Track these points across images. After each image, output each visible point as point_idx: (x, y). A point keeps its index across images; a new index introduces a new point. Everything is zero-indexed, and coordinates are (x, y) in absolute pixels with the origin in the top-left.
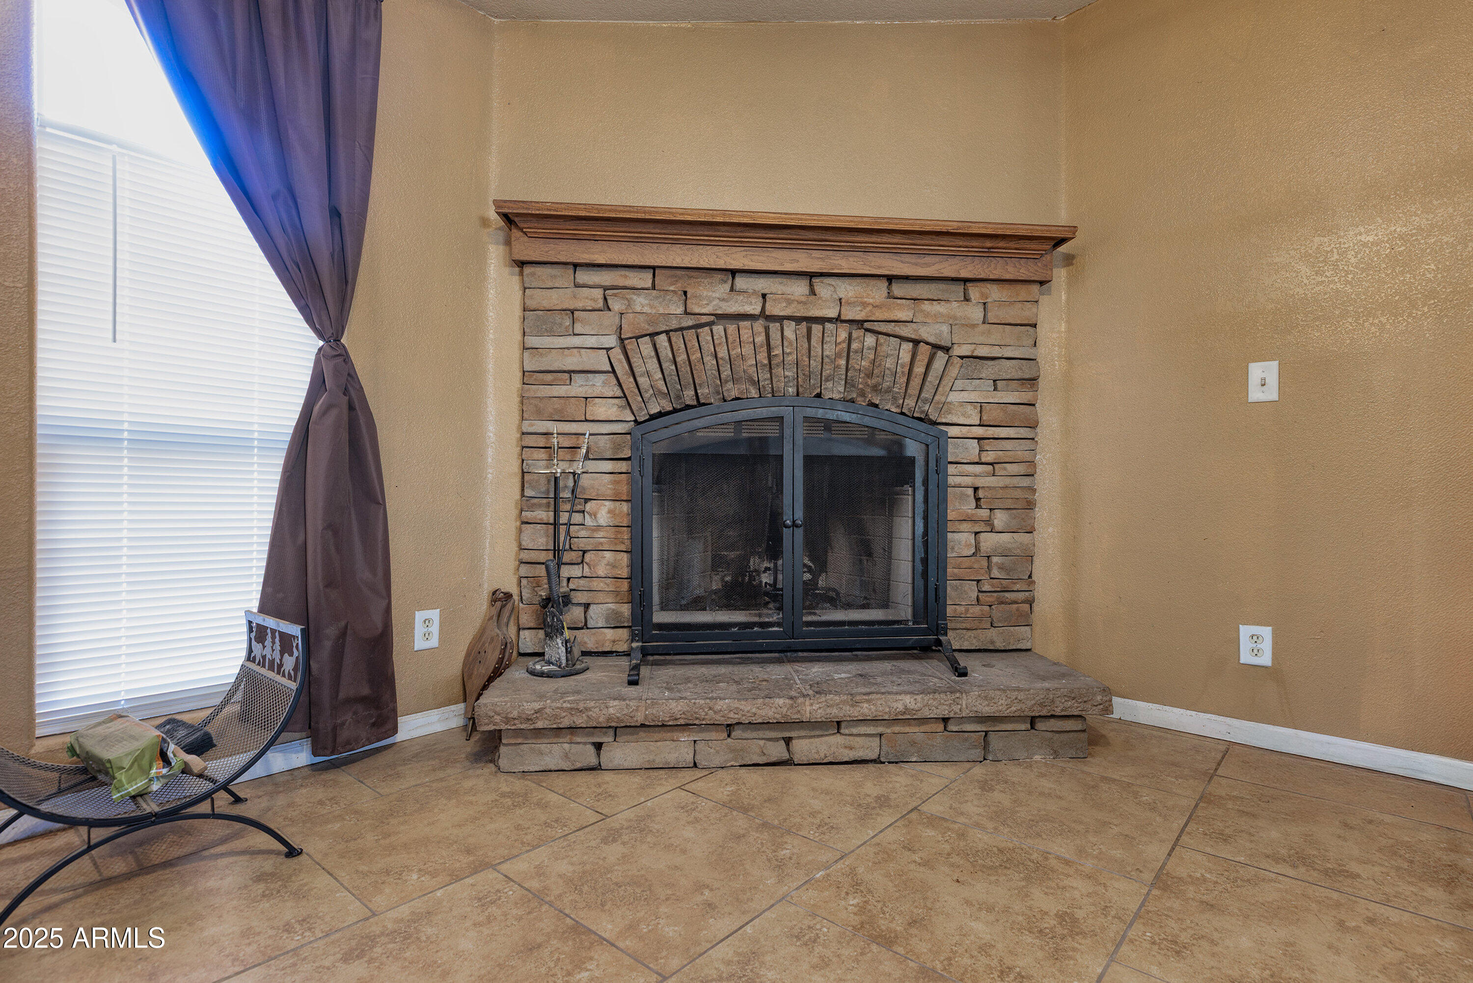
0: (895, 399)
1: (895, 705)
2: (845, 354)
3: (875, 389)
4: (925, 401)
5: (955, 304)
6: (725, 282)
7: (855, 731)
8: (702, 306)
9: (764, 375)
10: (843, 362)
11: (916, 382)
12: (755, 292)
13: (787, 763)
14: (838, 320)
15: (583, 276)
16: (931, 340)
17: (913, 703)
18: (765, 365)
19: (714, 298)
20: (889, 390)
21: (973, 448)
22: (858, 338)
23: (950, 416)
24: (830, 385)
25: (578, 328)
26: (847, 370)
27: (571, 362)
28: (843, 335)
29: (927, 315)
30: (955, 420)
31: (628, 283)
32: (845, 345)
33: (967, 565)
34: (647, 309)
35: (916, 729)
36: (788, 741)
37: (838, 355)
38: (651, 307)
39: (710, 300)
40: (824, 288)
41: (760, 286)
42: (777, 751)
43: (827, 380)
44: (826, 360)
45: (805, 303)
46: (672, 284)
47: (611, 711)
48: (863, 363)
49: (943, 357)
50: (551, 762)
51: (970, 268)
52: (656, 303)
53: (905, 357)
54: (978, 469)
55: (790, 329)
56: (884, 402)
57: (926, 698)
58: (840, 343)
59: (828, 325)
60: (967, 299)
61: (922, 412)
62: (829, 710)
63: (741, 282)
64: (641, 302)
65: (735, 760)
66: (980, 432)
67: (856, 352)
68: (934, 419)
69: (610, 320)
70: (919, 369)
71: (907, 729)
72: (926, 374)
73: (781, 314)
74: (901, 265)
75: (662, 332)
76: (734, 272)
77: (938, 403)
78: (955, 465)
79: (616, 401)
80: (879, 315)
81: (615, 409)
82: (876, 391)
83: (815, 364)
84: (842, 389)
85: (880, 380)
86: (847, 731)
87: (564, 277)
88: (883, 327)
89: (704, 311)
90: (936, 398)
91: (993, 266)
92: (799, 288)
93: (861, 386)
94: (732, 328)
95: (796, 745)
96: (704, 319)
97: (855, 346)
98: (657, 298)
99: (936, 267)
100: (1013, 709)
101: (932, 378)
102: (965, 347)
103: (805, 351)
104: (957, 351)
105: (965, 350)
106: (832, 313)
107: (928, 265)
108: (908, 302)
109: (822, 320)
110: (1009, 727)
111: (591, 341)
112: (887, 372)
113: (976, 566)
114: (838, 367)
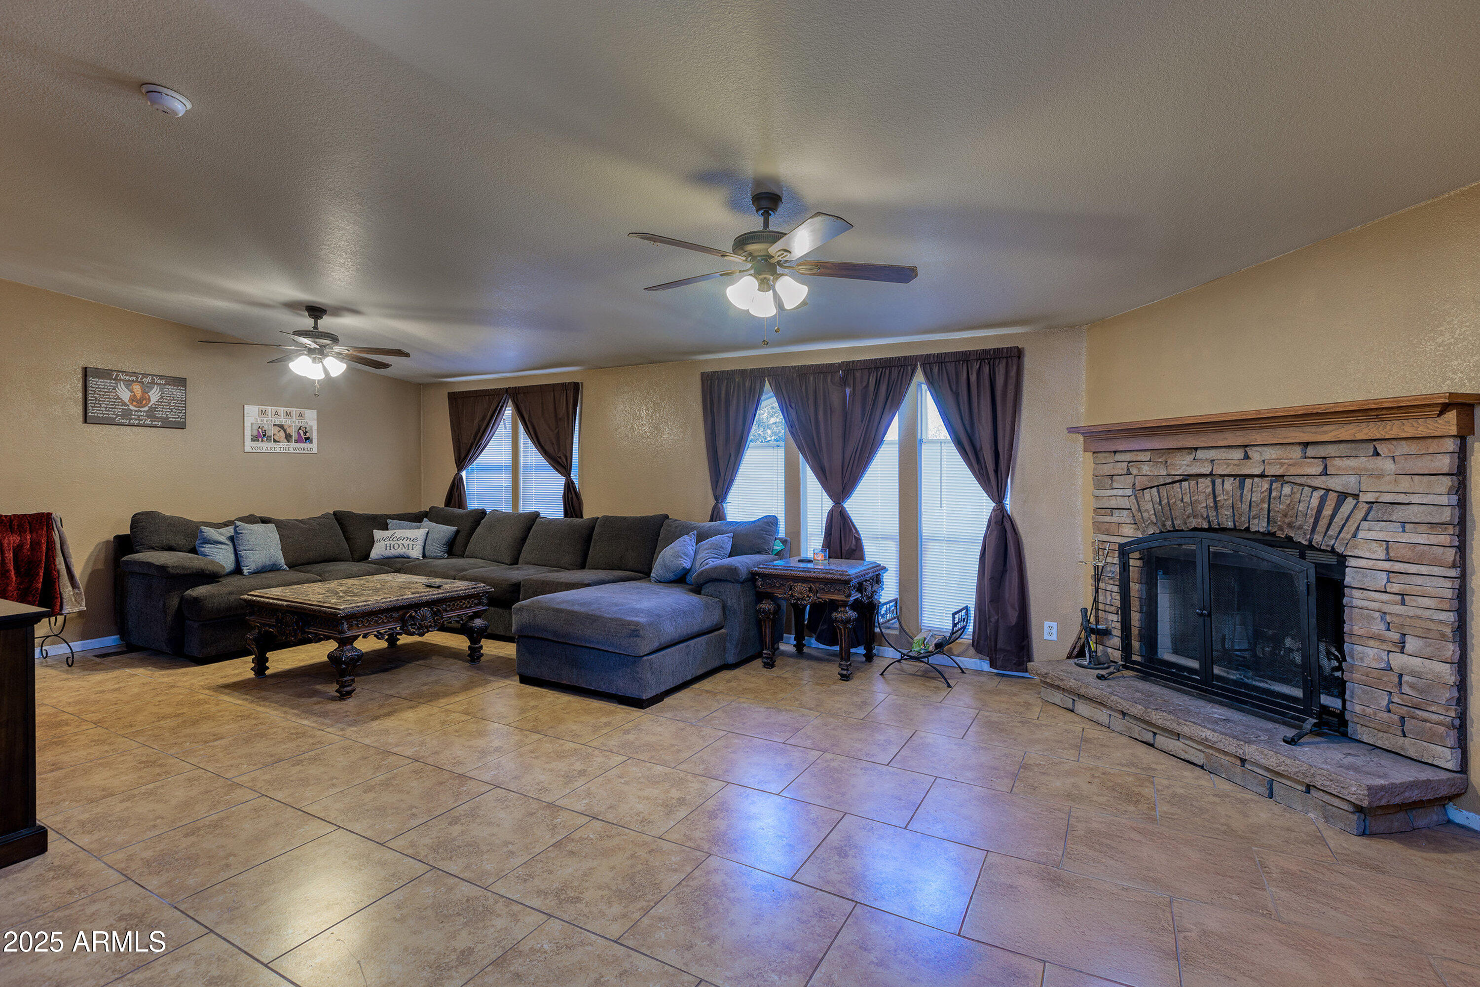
0: (1305, 534)
1: (1201, 733)
2: (1267, 500)
3: (1290, 525)
4: (1331, 537)
5: (1365, 459)
6: (1191, 454)
7: (1187, 742)
8: (1177, 470)
9: (1212, 514)
10: (1266, 506)
11: (1323, 523)
12: (1207, 460)
13: (1152, 745)
14: (1262, 476)
15: (1119, 457)
16: (1339, 489)
17: (1211, 736)
18: (1212, 507)
19: (1183, 465)
20: (1300, 527)
21: (1382, 579)
22: (1276, 488)
23: (1357, 550)
24: (1256, 521)
25: (1115, 485)
26: (1269, 511)
27: (1113, 503)
28: (1266, 486)
29: (1339, 468)
30: (1361, 554)
31: (1139, 459)
32: (1266, 494)
33: (1375, 675)
34: (1148, 473)
35: (1223, 757)
36: (1155, 734)
37: (1262, 501)
38: (1151, 471)
39: (1181, 466)
40: (1254, 454)
41: (1211, 455)
42: (1149, 737)
43: (1254, 518)
44: (1253, 504)
45: (1238, 465)
46: (1160, 458)
47: (1071, 684)
48: (1281, 506)
49: (1351, 503)
50: (1058, 702)
51: (1366, 431)
52: (1153, 469)
53: (1315, 502)
54: (1385, 597)
55: (1229, 484)
56: (1297, 536)
57: (1220, 737)
58: (1263, 492)
59: (1256, 479)
60: (1377, 454)
61: (1328, 546)
62: (1165, 722)
63: (1200, 454)
64: (1146, 469)
65: (1127, 732)
66: (1387, 565)
67: (1275, 498)
68: (1340, 552)
69: (1130, 479)
70: (1327, 512)
71: (1217, 754)
72: (1333, 516)
73: (1223, 473)
74: (1302, 435)
75: (1154, 487)
76: (1196, 449)
77: (1343, 539)
78: (1361, 591)
79: (1133, 526)
80: (1292, 471)
81: (1132, 530)
82: (1291, 527)
83: (1245, 507)
84: (1265, 525)
85: (1294, 519)
86: (1182, 741)
87: (1111, 458)
88: (1298, 480)
89: (1177, 473)
90: (1341, 535)
91: (1388, 427)
92: (1238, 454)
93: (1279, 523)
94: (1193, 483)
95: (1159, 738)
96: (1177, 478)
97: (1274, 494)
98: (1153, 466)
99: (1334, 433)
100: (1282, 768)
101: (1339, 520)
102: (1369, 494)
103: (1238, 498)
104: (1363, 498)
105: (1370, 497)
106: (1257, 471)
107: (1326, 432)
108: (1316, 460)
109: (1252, 476)
110: (1289, 783)
111: (1120, 492)
112: (1299, 513)
113: (1385, 679)
114: (1262, 509)
